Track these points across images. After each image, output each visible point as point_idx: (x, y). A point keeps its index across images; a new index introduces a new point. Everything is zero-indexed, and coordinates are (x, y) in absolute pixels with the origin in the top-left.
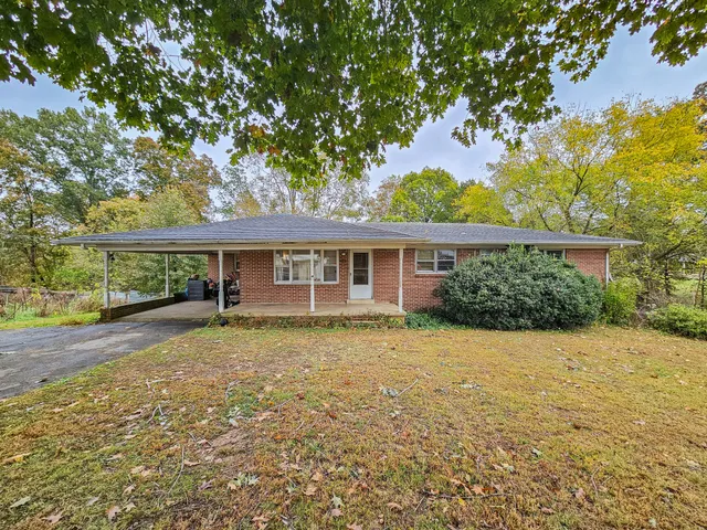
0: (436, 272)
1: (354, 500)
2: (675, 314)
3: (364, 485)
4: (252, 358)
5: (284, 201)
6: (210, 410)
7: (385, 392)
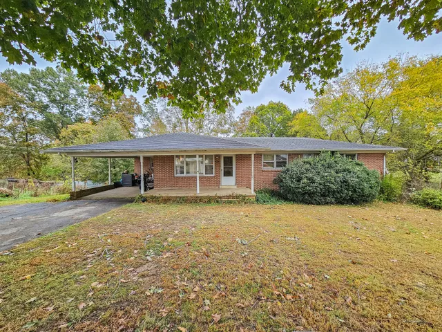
0: (275, 169)
1: (217, 302)
2: (427, 195)
3: (223, 294)
4: (161, 222)
5: (181, 123)
6: (136, 251)
7: (239, 242)
